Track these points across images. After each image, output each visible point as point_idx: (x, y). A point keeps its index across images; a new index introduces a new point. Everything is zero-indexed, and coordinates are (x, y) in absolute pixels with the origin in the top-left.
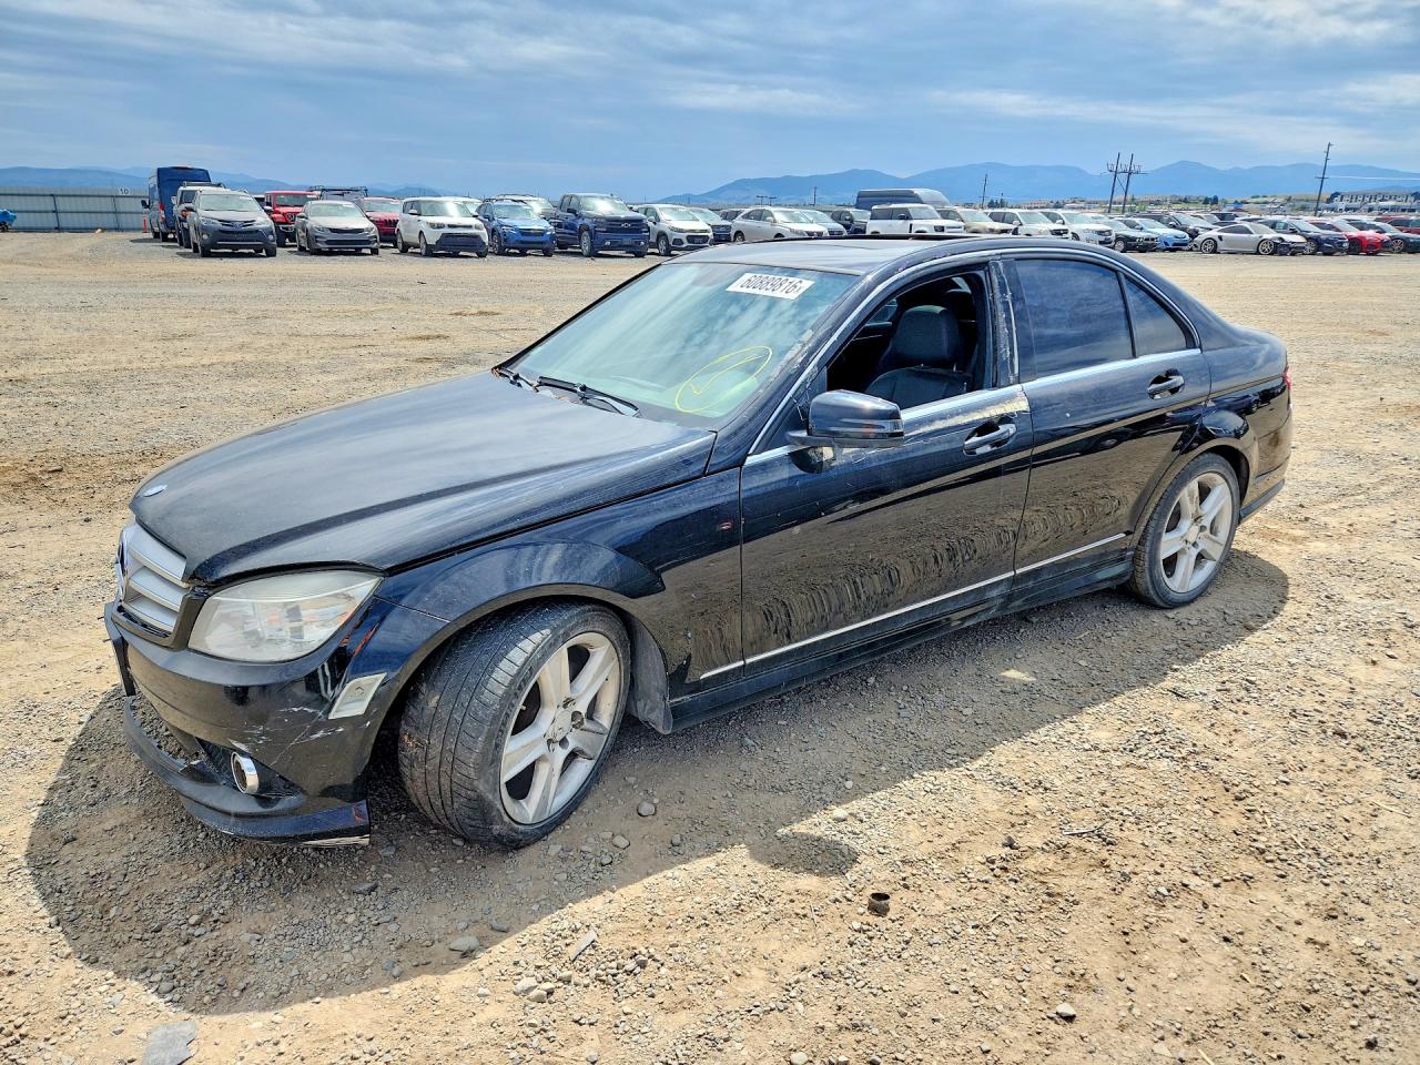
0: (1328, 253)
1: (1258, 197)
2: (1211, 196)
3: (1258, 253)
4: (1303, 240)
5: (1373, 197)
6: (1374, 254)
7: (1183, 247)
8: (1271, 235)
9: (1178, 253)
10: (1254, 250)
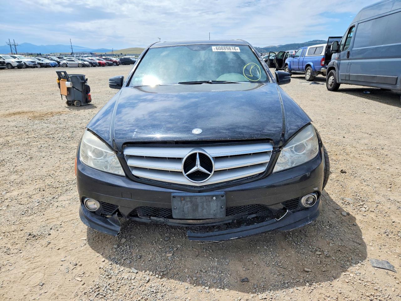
0: (94, 66)
1: (52, 53)
2: (39, 53)
3: (79, 67)
4: (89, 63)
5: (81, 54)
6: (104, 66)
7: (56, 66)
8: (80, 62)
9: (56, 68)
10: (78, 66)
